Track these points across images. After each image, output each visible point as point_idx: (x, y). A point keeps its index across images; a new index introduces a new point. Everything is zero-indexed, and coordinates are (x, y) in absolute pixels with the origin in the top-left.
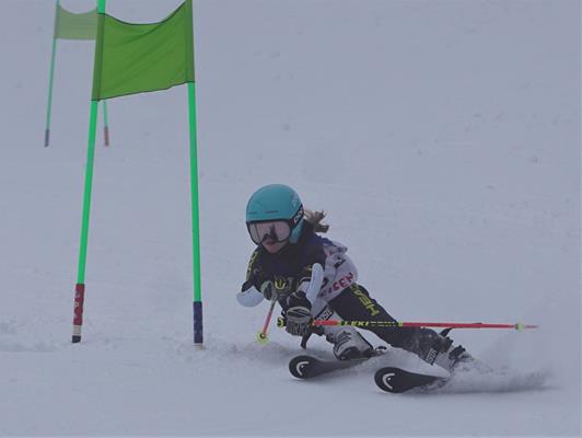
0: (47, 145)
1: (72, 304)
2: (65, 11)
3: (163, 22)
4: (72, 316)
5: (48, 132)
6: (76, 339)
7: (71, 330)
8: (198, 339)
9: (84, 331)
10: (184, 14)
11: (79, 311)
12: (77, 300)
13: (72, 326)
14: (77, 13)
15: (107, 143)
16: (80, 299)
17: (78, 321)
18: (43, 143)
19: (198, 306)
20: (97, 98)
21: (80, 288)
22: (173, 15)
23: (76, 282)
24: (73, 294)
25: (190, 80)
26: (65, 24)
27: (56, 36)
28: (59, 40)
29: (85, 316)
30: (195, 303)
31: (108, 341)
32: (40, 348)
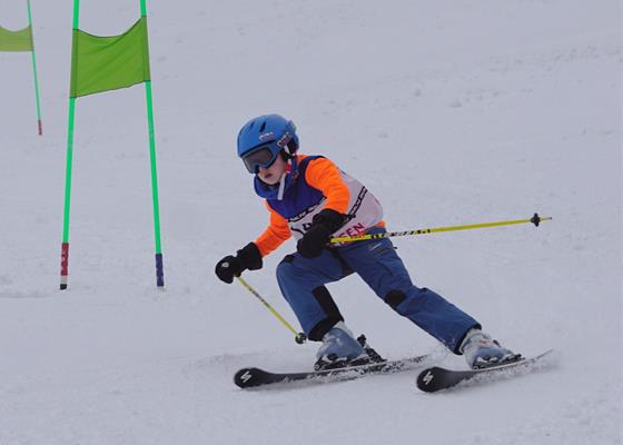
1: (59, 259)
3: (124, 34)
4: (60, 268)
6: (63, 287)
7: (58, 280)
8: (160, 283)
9: (69, 280)
10: (141, 25)
11: (65, 264)
12: (63, 256)
13: (59, 276)
15: (41, 133)
16: (65, 255)
17: (64, 273)
19: (159, 257)
20: (74, 96)
21: (65, 246)
22: (131, 29)
23: (62, 241)
24: (59, 250)
25: (147, 79)
29: (69, 268)
30: (157, 255)
31: (88, 288)
32: (36, 295)
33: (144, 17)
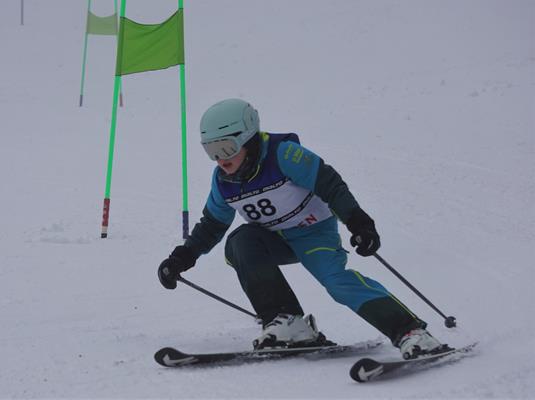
0: (81, 104)
1: (101, 212)
2: (94, 16)
3: (164, 23)
4: (101, 220)
5: (81, 97)
6: (104, 236)
7: (100, 230)
9: (110, 230)
10: (178, 16)
11: (106, 217)
12: (105, 209)
13: (101, 227)
14: (103, 16)
15: (121, 105)
16: (107, 209)
17: (105, 223)
18: (78, 103)
19: (186, 214)
20: (119, 74)
21: (107, 202)
23: (104, 197)
24: (102, 205)
25: (181, 62)
26: (94, 25)
27: (88, 32)
28: (90, 36)
29: (110, 220)
30: (184, 212)
31: (125, 237)
32: (80, 241)
33: (181, 9)
